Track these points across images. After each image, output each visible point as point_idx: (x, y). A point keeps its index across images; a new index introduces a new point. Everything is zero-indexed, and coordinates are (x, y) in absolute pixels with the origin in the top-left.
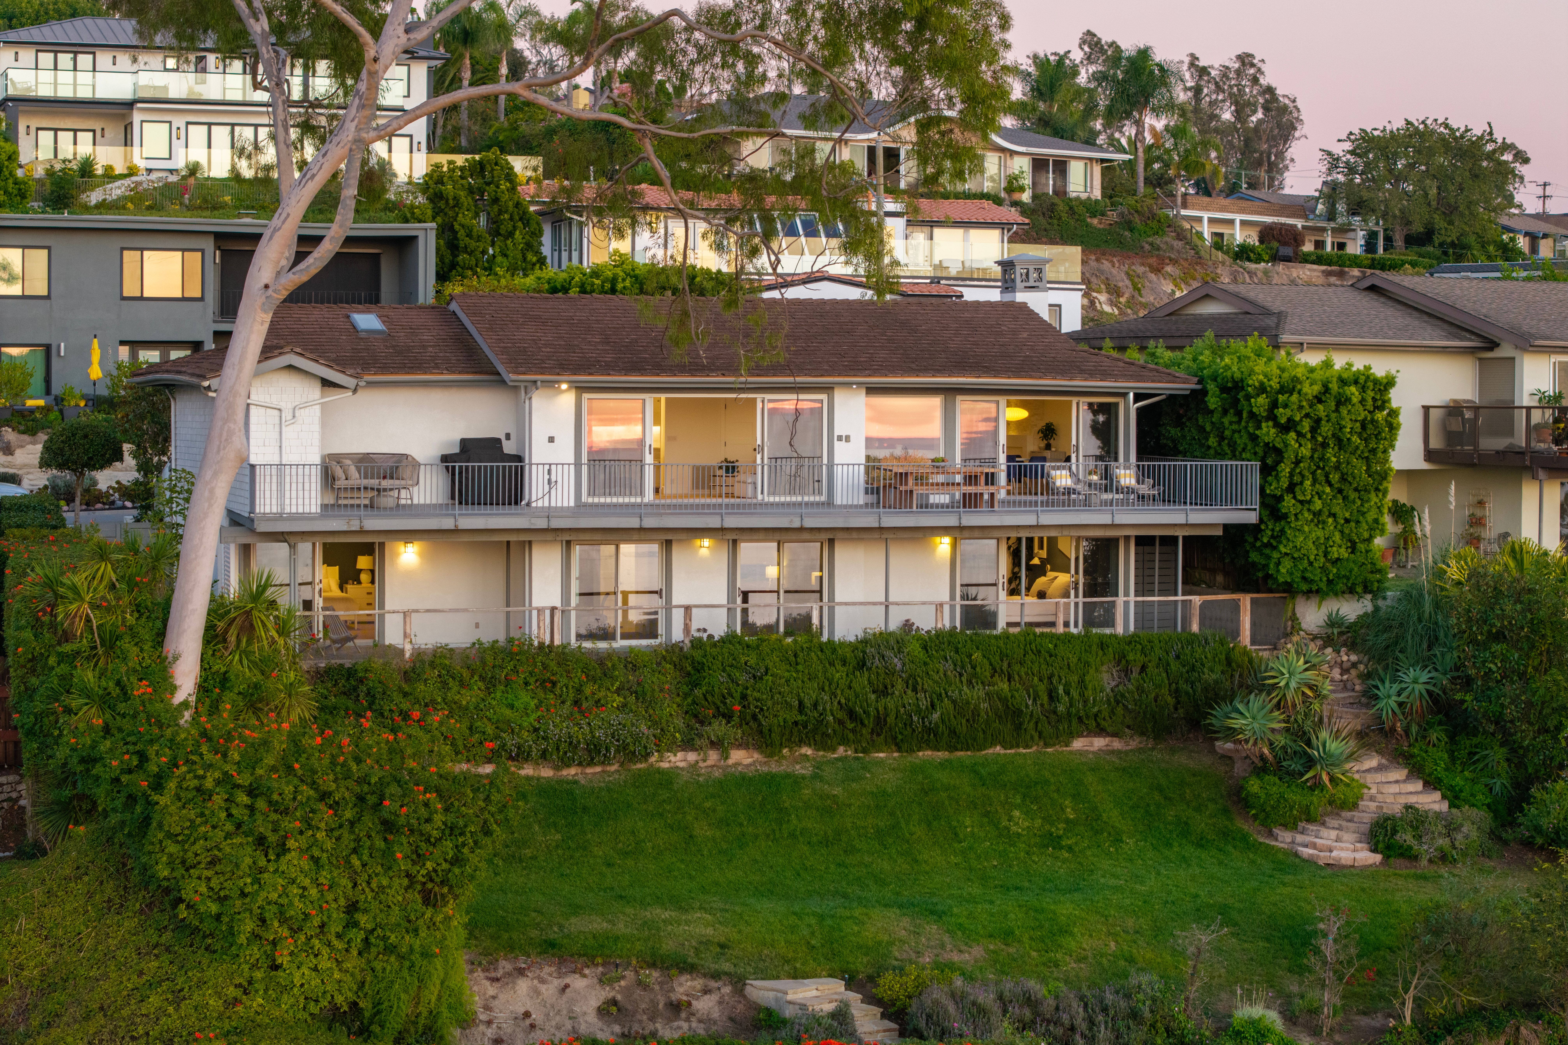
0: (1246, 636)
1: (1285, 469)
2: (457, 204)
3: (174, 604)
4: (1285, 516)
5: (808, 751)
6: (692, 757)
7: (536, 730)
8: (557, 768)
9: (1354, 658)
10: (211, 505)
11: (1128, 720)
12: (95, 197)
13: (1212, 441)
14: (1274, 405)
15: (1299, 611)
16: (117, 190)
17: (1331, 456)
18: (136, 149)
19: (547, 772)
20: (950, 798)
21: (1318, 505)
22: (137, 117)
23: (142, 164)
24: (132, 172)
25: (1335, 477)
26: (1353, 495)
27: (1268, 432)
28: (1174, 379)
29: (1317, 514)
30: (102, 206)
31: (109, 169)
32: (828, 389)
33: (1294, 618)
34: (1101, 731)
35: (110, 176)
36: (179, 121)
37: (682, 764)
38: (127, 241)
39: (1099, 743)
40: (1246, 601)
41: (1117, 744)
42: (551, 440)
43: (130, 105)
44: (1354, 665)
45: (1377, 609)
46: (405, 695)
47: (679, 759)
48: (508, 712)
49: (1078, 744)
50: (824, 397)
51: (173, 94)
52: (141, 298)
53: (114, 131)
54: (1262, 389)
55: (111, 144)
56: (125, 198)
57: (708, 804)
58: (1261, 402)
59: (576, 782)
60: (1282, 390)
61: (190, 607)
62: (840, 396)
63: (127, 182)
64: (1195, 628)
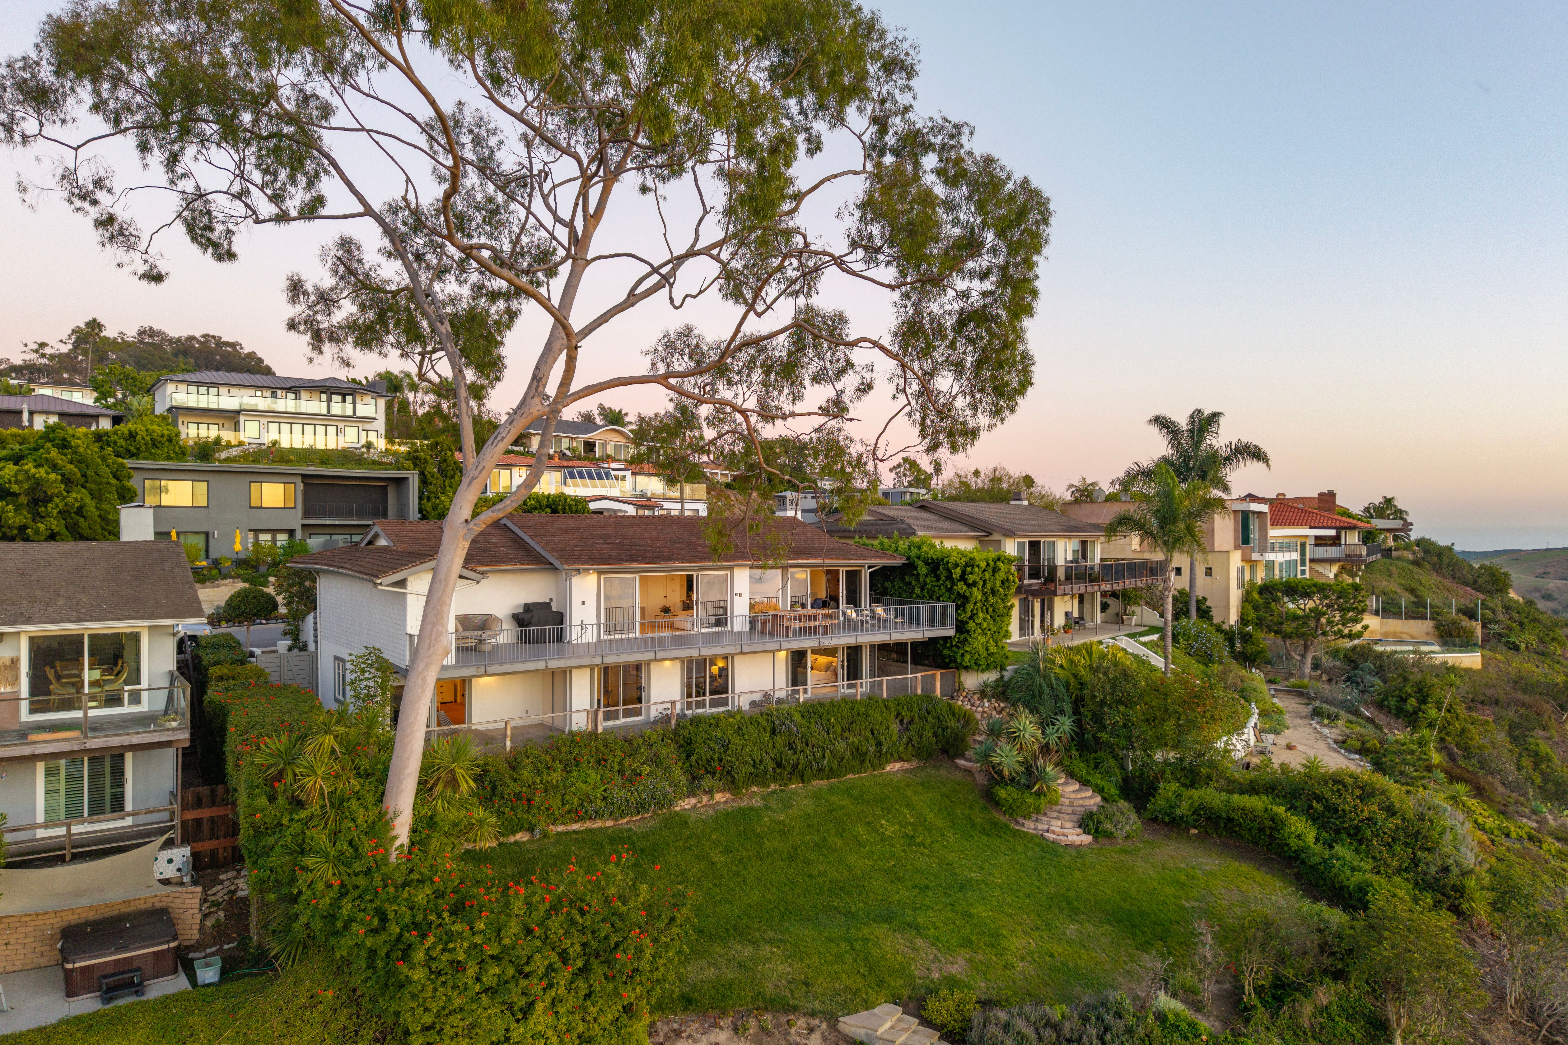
0: (938, 693)
1: (970, 607)
2: (426, 462)
3: (392, 768)
4: (968, 632)
5: (755, 789)
6: (693, 801)
7: (605, 798)
8: (616, 819)
9: (1002, 705)
10: (423, 691)
11: (914, 753)
12: (223, 455)
13: (917, 591)
14: (964, 573)
15: (962, 678)
16: (235, 452)
17: (991, 599)
18: (242, 433)
19: (609, 823)
20: (845, 815)
21: (985, 625)
22: (242, 418)
23: (246, 441)
24: (241, 444)
25: (990, 610)
26: (998, 619)
27: (961, 587)
28: (895, 558)
29: (983, 630)
30: (227, 460)
31: (229, 442)
32: (731, 568)
33: (960, 683)
34: (901, 759)
35: (229, 445)
36: (264, 421)
37: (687, 807)
38: (254, 478)
39: (898, 765)
40: (938, 674)
41: (906, 765)
42: (583, 603)
43: (238, 412)
44: (1003, 709)
45: (1002, 676)
46: (515, 780)
47: (685, 804)
48: (584, 786)
49: (888, 768)
50: (728, 572)
51: (260, 408)
52: (261, 507)
53: (230, 424)
54: (956, 565)
55: (228, 430)
56: (240, 456)
57: (714, 837)
58: (957, 572)
59: (630, 830)
60: (967, 565)
61: (407, 771)
62: (737, 572)
63: (240, 448)
64: (919, 691)
